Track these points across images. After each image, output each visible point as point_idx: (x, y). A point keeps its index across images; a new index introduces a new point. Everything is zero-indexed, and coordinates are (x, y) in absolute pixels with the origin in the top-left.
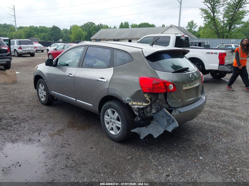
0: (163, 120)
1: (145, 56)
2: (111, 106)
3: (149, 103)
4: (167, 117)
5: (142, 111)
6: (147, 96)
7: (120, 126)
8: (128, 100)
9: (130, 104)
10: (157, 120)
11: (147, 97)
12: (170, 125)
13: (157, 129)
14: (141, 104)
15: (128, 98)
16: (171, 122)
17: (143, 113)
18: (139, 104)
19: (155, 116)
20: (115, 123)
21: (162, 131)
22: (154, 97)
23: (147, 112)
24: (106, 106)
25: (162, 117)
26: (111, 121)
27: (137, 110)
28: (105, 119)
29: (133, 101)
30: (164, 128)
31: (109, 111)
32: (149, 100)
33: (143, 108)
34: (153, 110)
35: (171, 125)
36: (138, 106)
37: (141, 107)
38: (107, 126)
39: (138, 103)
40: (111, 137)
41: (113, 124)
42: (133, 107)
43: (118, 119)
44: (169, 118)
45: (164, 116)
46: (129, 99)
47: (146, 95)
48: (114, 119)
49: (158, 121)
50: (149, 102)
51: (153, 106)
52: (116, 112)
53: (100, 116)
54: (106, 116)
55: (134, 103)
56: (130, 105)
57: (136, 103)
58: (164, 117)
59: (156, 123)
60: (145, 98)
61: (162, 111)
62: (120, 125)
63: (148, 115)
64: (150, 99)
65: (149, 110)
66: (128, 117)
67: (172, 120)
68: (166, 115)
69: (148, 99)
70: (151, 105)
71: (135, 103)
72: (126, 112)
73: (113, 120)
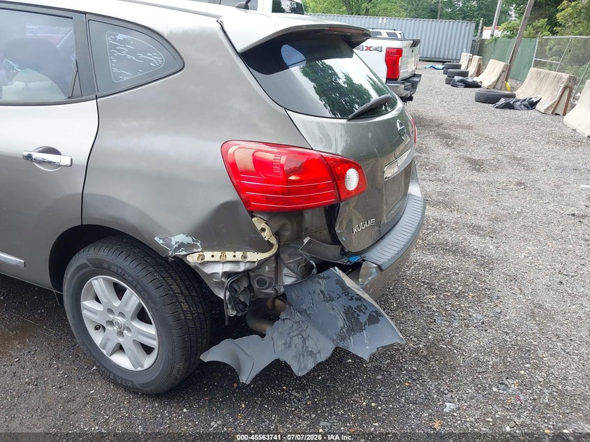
0: (331, 312)
1: (239, 49)
2: (106, 265)
3: (273, 251)
4: (344, 301)
5: (245, 284)
6: (266, 227)
7: (154, 343)
8: (181, 245)
9: (192, 259)
10: (304, 307)
11: (263, 230)
12: (361, 330)
13: (304, 340)
14: (239, 255)
15: (181, 238)
16: (363, 318)
17: (250, 288)
18: (229, 255)
19: (293, 296)
20: (129, 329)
21: (324, 351)
22: (289, 226)
23: (262, 283)
24: (84, 266)
25: (326, 300)
26: (111, 323)
27: (227, 281)
28: (84, 312)
29: (205, 248)
30: (333, 341)
31: (99, 284)
32: (273, 241)
33: (246, 273)
34: (286, 271)
35: (364, 333)
36: (228, 268)
37: (242, 268)
38: (98, 338)
39: (227, 253)
40: (119, 381)
41: (121, 334)
42: (208, 270)
43: (142, 316)
44: (354, 304)
45: (334, 296)
46: (189, 240)
47: (259, 223)
48: (121, 314)
49: (305, 311)
50: (271, 245)
51: (284, 256)
52: (129, 291)
53: (61, 298)
54: (88, 304)
55: (208, 256)
56: (192, 265)
57: (217, 255)
58: (331, 299)
59: (298, 317)
60: (257, 234)
61: (324, 278)
62: (154, 339)
63: (267, 294)
64: (276, 234)
65: (272, 275)
66: (185, 307)
67: (368, 312)
68: (340, 291)
69: (267, 235)
70: (277, 256)
71: (215, 253)
72: (174, 287)
73: (120, 319)
